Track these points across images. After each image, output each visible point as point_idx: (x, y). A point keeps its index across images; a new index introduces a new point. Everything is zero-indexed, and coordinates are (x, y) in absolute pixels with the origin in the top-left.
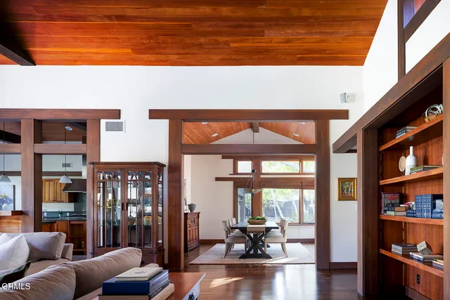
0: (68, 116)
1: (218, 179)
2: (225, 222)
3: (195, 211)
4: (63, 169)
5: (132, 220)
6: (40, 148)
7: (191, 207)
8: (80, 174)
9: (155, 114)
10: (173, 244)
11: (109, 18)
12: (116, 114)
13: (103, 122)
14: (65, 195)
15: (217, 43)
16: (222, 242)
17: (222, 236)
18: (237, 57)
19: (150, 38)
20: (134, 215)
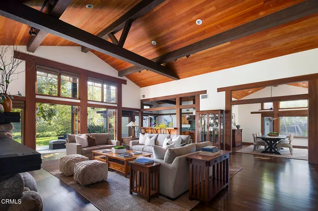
0: (189, 95)
1: (252, 113)
2: (253, 135)
3: (240, 129)
4: (187, 112)
5: (211, 132)
6: (181, 107)
7: (238, 127)
8: (192, 113)
9: (219, 90)
10: (227, 143)
11: (202, 59)
12: (205, 92)
13: (201, 95)
14: (187, 121)
15: (247, 55)
16: (252, 144)
17: (252, 141)
18: (257, 58)
19: (217, 61)
20: (212, 130)
